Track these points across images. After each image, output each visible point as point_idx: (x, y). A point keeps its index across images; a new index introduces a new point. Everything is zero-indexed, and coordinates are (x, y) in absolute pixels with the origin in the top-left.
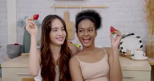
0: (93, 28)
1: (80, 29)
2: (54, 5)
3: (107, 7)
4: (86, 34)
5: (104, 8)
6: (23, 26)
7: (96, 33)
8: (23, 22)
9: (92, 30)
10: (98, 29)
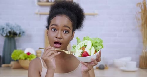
0: (70, 28)
1: (53, 25)
2: (39, 11)
3: (97, 15)
4: (59, 36)
5: (93, 15)
6: (4, 33)
7: (73, 36)
8: (3, 29)
9: (68, 32)
10: (77, 30)
